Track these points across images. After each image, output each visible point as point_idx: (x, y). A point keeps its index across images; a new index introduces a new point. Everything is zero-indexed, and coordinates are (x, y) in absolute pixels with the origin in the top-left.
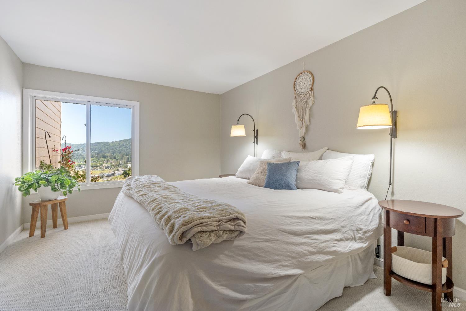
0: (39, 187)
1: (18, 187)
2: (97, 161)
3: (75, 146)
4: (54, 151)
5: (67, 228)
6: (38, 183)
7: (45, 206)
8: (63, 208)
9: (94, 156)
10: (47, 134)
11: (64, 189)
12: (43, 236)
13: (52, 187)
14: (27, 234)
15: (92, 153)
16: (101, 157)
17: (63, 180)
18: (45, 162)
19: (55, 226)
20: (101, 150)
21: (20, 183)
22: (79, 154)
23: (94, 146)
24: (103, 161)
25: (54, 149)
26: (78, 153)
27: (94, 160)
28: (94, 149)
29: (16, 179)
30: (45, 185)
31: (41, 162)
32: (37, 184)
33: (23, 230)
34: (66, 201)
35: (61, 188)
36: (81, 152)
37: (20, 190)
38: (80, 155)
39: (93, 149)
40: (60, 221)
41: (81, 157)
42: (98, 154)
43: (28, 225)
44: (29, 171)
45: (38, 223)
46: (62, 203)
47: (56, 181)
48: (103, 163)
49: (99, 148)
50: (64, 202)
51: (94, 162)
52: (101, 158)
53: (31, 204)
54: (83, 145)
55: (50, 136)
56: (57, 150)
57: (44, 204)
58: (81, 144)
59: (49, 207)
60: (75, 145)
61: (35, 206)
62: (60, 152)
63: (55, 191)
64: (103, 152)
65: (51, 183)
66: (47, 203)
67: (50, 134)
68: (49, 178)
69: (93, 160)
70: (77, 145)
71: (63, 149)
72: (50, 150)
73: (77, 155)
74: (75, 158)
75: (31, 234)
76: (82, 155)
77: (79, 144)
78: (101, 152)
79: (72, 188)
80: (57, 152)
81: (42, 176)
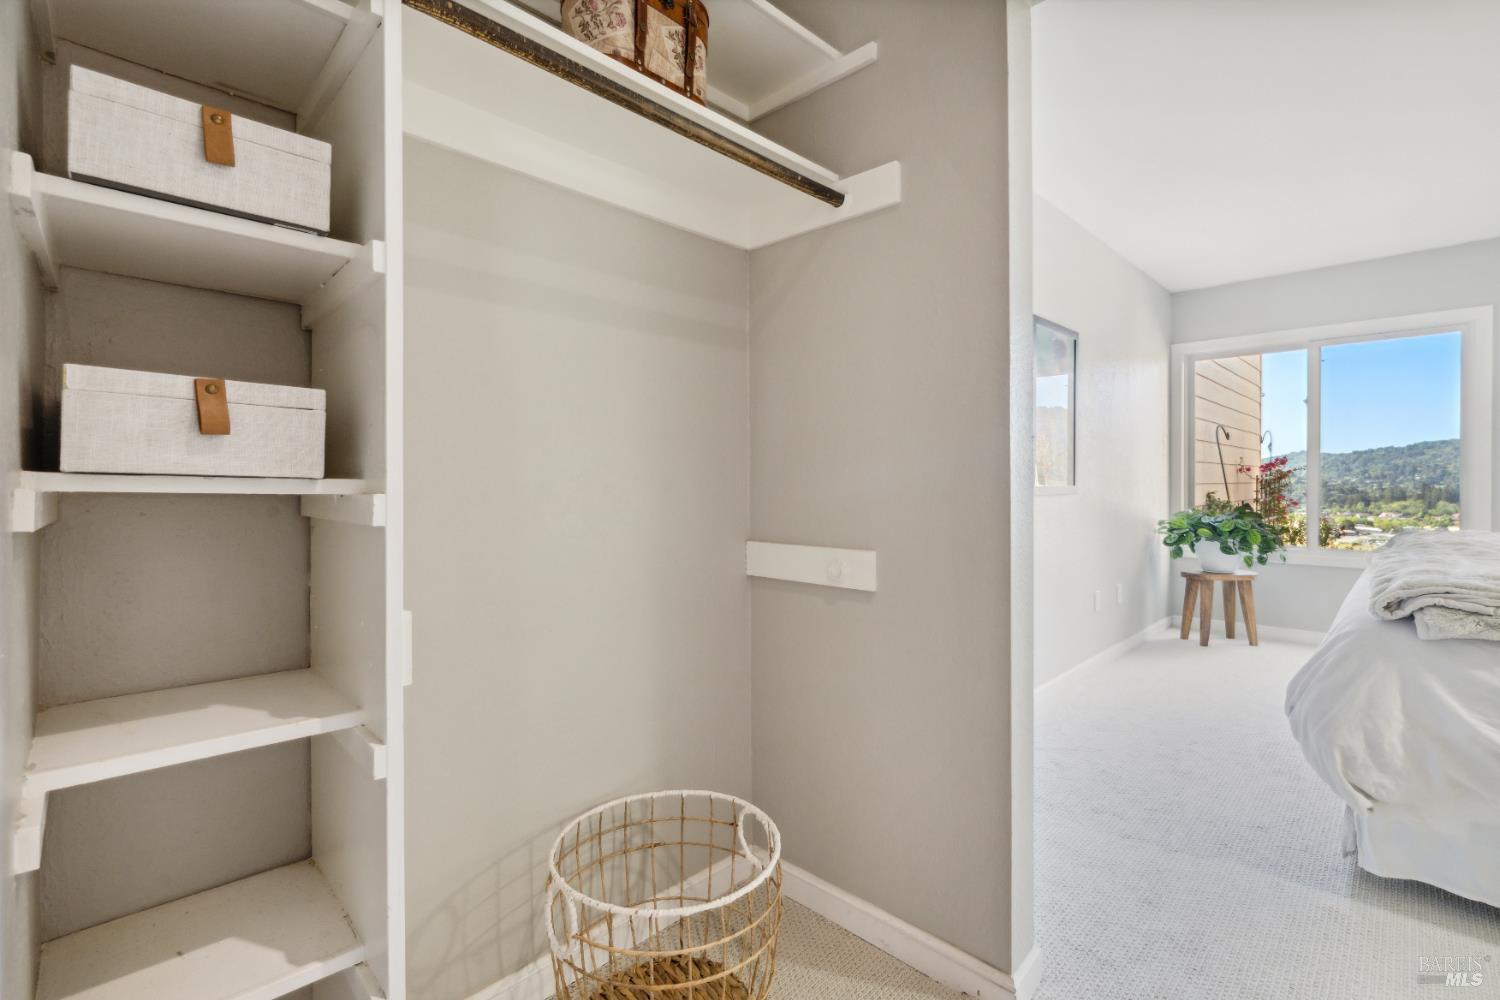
0: (1197, 540)
1: (1163, 537)
2: (1420, 514)
3: (1333, 458)
4: (1240, 470)
5: (1254, 642)
6: (1195, 532)
7: (1209, 584)
8: (1246, 596)
9: (1408, 494)
10: (1221, 431)
11: (1246, 551)
12: (1204, 642)
13: (1222, 543)
14: (1177, 634)
15: (1401, 482)
16: (1438, 500)
17: (1245, 531)
18: (1216, 496)
19: (1230, 634)
20: (1439, 471)
21: (1165, 530)
22: (1347, 487)
23: (1411, 456)
24: (1450, 513)
25: (1239, 467)
26: (1344, 483)
27: (1410, 510)
28: (1408, 469)
29: (1161, 523)
30: (1208, 539)
31: (1209, 496)
32: (1193, 535)
33: (1172, 626)
34: (1253, 582)
35: (1239, 548)
36: (1354, 480)
37: (1165, 543)
38: (1353, 490)
39: (1404, 466)
40: (1240, 626)
41: (1354, 496)
42: (1426, 486)
43: (1179, 619)
44: (1183, 509)
45: (1196, 621)
46: (1245, 584)
47: (1231, 532)
48: (1451, 521)
49: (1432, 464)
50: (1249, 583)
51: (1406, 515)
52: (1441, 503)
53: (1184, 574)
54: (1364, 456)
55: (1227, 436)
56: (1248, 470)
57: (1208, 577)
58: (1355, 453)
59: (1218, 586)
60: (1335, 455)
61: (1192, 579)
62: (1256, 472)
63: (1229, 553)
64: (1448, 480)
65: (1220, 536)
66: (1212, 577)
67: (1228, 430)
68: (1216, 524)
69: (1405, 507)
70: (1341, 455)
71: (1262, 466)
72: (1230, 471)
73: (1342, 491)
74: (1332, 499)
75: (1185, 636)
76: (1360, 489)
77: (1350, 451)
78: (1442, 477)
79: (1266, 552)
80: (1248, 473)
81: (1203, 520)
